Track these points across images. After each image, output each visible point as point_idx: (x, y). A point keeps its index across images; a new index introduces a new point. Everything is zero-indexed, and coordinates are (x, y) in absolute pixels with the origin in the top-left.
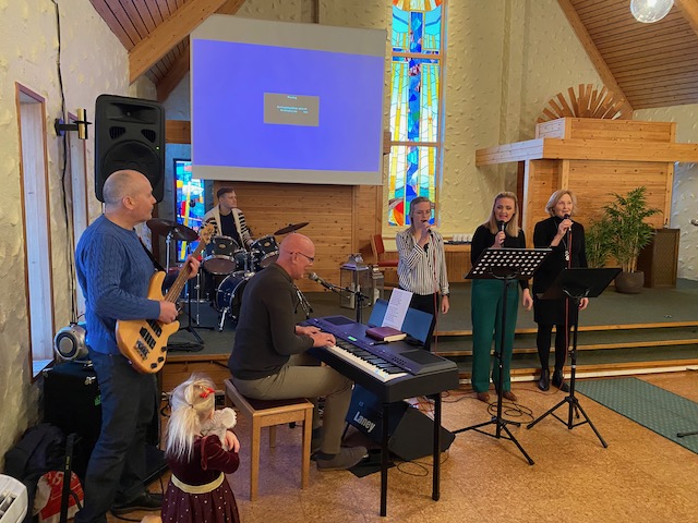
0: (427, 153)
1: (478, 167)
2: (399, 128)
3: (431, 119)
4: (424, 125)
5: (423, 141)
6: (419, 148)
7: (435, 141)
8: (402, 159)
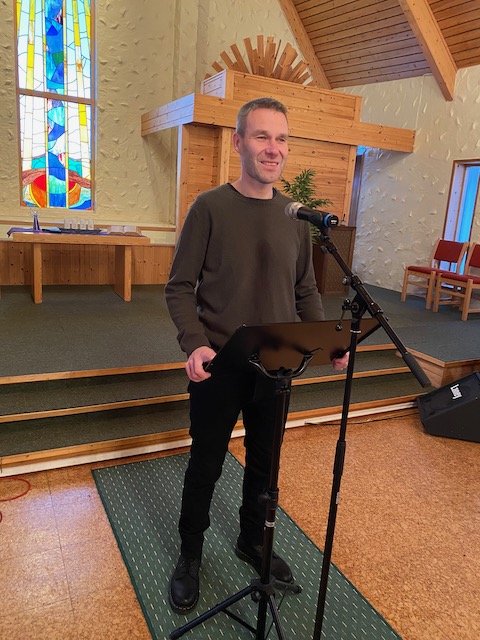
0: (76, 112)
1: (145, 137)
2: (32, 71)
3: (80, 66)
4: (71, 72)
5: (70, 94)
6: (65, 103)
7: (88, 96)
8: (40, 116)
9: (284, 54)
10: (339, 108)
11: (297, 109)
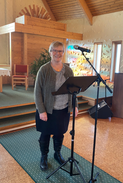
9: (42, 10)
10: (60, 27)
11: (47, 27)
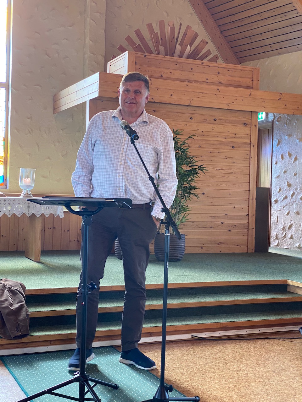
9: (184, 35)
10: (237, 79)
11: (196, 82)
